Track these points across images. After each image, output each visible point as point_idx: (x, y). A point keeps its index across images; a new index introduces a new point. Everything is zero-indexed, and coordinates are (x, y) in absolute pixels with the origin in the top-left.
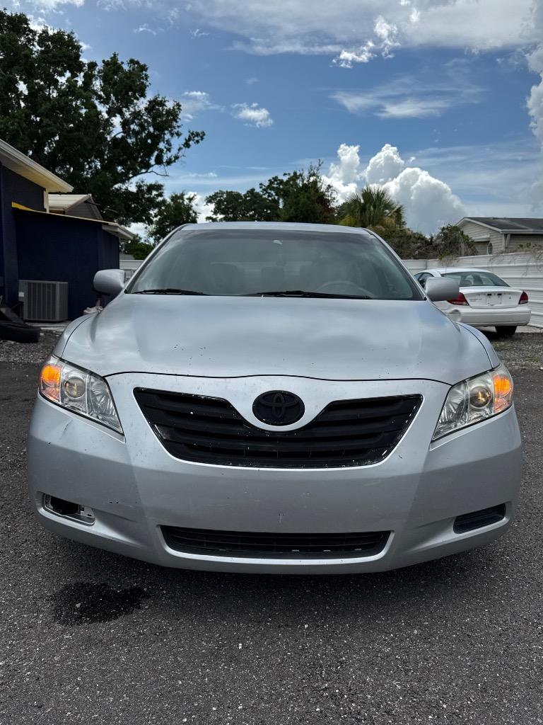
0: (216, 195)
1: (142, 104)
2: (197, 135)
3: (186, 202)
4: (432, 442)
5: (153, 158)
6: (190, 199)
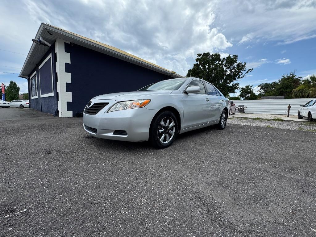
0: (261, 85)
1: (236, 64)
2: (251, 69)
3: (250, 87)
5: (237, 77)
6: (251, 87)
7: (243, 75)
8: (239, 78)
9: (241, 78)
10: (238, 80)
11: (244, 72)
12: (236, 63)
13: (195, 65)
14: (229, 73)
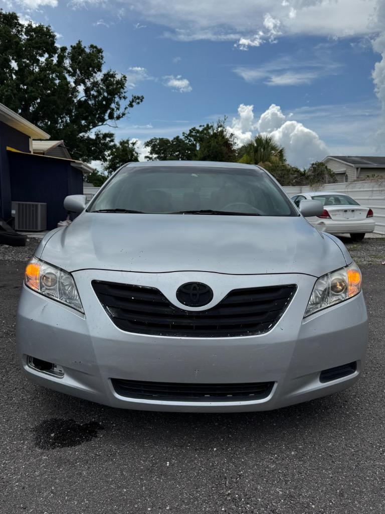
1: (99, 77)
2: (138, 98)
4: (304, 318)
5: (107, 115)
6: (134, 144)
7: (122, 110)
8: (111, 117)
9: (118, 118)
10: (109, 122)
11: (124, 103)
12: (100, 70)
14: (83, 99)
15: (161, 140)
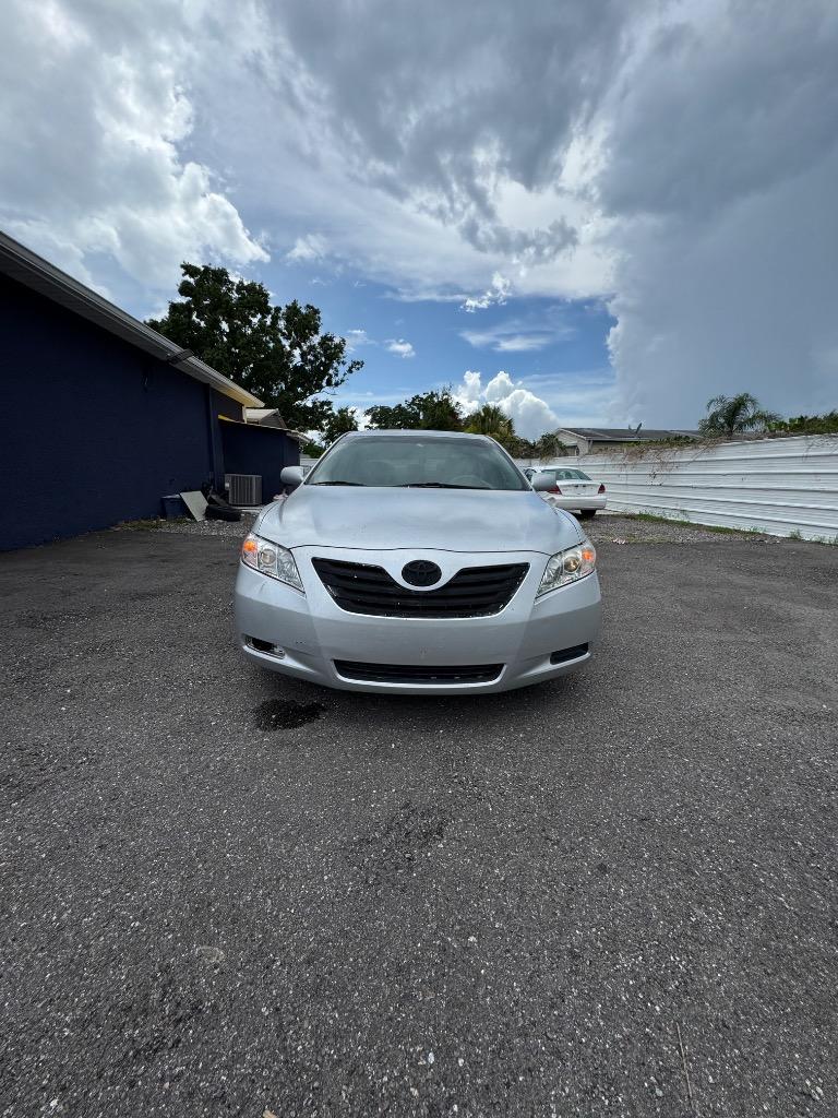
0: (372, 409)
1: (316, 339)
2: (358, 363)
3: (349, 414)
4: (536, 598)
5: (325, 381)
6: (353, 412)
7: (340, 376)
8: (329, 383)
9: (337, 384)
10: (327, 389)
11: (342, 369)
12: (317, 333)
13: (174, 308)
14: (299, 364)
15: (382, 408)
